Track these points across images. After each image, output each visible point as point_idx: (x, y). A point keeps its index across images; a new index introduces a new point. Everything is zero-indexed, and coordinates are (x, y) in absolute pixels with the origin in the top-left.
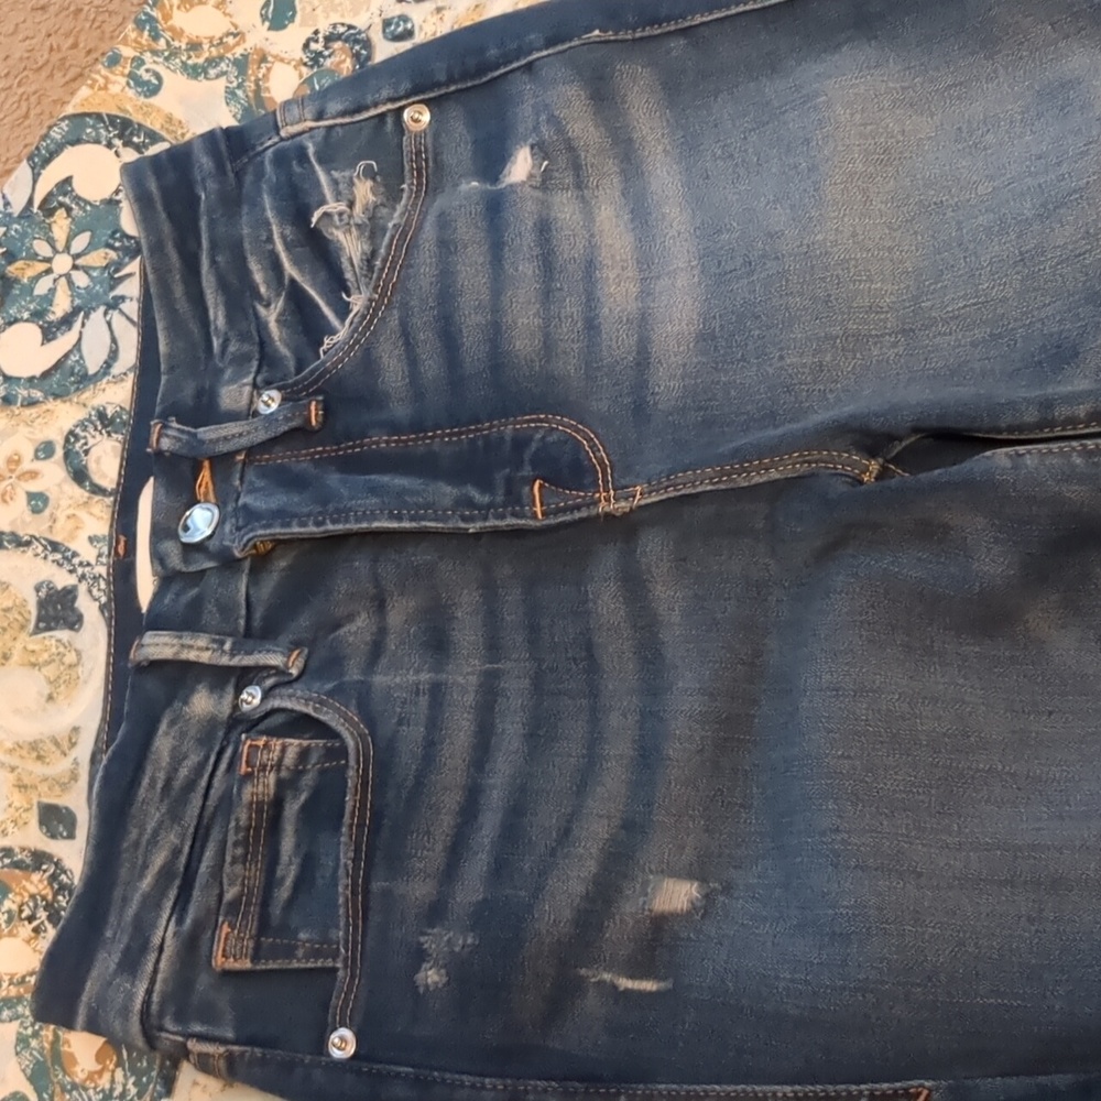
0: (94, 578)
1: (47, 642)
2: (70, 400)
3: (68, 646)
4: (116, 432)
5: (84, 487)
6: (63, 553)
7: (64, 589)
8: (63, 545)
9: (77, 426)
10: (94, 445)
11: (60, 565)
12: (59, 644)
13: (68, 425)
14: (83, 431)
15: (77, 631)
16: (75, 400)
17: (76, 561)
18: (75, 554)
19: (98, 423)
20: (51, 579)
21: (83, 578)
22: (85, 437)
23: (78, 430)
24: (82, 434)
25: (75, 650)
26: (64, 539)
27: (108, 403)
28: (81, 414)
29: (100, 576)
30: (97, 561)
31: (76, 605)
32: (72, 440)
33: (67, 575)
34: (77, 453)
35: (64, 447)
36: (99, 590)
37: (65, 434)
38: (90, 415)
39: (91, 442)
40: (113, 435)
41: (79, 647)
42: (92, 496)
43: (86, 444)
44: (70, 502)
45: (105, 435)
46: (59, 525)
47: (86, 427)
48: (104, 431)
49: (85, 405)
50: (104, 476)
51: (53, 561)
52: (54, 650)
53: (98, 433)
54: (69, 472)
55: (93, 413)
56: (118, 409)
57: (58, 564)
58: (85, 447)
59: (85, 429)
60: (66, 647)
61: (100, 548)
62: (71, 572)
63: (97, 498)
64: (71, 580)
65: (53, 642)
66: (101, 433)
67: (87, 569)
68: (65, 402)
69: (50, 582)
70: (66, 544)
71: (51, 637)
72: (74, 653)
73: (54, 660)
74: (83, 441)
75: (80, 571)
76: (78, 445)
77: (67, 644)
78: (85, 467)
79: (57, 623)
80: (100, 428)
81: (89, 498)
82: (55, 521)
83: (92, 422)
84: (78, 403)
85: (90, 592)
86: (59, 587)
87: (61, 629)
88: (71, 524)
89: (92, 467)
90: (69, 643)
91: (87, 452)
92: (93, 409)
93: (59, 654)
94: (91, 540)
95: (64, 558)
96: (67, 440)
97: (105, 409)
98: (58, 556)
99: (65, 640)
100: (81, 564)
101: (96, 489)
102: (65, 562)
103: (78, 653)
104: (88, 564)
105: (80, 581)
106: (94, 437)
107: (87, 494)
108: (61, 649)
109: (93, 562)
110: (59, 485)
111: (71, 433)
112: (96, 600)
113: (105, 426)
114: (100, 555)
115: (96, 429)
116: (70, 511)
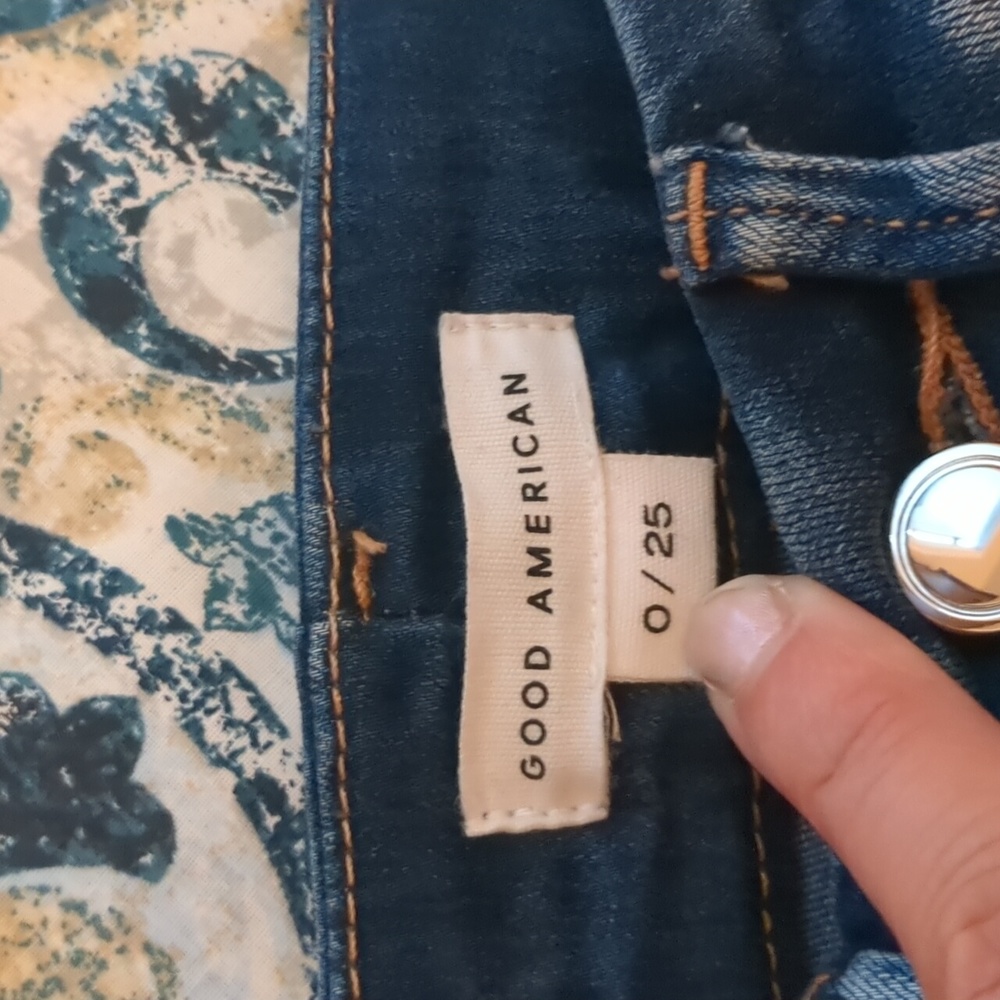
0: (206, 673)
1: (26, 911)
2: (53, 40)
3: (116, 929)
4: (237, 156)
5: (129, 343)
6: (67, 573)
7: (83, 708)
8: (66, 546)
9: (88, 127)
10: (162, 196)
11: (63, 621)
12: (75, 921)
13: (53, 123)
14: (112, 146)
15: (154, 875)
16: (71, 37)
17: (124, 607)
18: (119, 582)
19: (169, 121)
20: (26, 668)
21: (156, 672)
22: (126, 169)
23: (93, 143)
24: (112, 157)
25: (148, 948)
26: (67, 521)
27: (196, 53)
28: (98, 89)
29: (228, 668)
30: (211, 614)
31: (141, 774)
32: (75, 175)
33: (93, 660)
34: (98, 220)
35: (45, 198)
36: (230, 724)
37: (46, 152)
38: (135, 93)
39: (150, 185)
40: (225, 162)
41: (161, 938)
42: (168, 374)
43: (131, 190)
44: (78, 389)
45: (200, 163)
46: (41, 471)
47: (123, 131)
48: (190, 150)
49: (109, 58)
50: (209, 305)
51: (31, 602)
52: (55, 940)
53: (169, 158)
54: (65, 287)
55: (146, 85)
56: (239, 74)
57: (50, 613)
58: (128, 203)
59: (121, 139)
60: (105, 935)
61: (216, 565)
62: (105, 647)
63: (182, 382)
64: (112, 679)
65: (52, 910)
66: (183, 157)
67: (170, 642)
68: (31, 45)
69: (25, 680)
70: (77, 542)
71: (43, 890)
72: (142, 964)
73: (58, 984)
74: (116, 181)
75: (144, 645)
76: (99, 195)
77: (108, 922)
78: (134, 270)
79: (63, 839)
80: (175, 137)
81: (151, 380)
82: (26, 455)
83: (144, 117)
84: (83, 51)
85: (194, 730)
86: (63, 701)
87: (81, 862)
88: (90, 471)
89: (160, 270)
90: (119, 917)
91: (136, 220)
92: (145, 70)
93: (77, 959)
94: (180, 531)
95: (72, 592)
96: (54, 174)
97: (189, 70)
98: (49, 585)
99: (99, 906)
100: (146, 621)
101: (179, 353)
102: (80, 609)
103: (163, 963)
104: (177, 623)
105: (146, 684)
106: (159, 168)
107: (141, 367)
108: (89, 941)
109: (194, 615)
110: (32, 329)
111: (68, 150)
112: (220, 762)
113: (193, 133)
114: (217, 591)
115: (161, 141)
116: (87, 423)
